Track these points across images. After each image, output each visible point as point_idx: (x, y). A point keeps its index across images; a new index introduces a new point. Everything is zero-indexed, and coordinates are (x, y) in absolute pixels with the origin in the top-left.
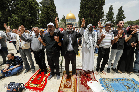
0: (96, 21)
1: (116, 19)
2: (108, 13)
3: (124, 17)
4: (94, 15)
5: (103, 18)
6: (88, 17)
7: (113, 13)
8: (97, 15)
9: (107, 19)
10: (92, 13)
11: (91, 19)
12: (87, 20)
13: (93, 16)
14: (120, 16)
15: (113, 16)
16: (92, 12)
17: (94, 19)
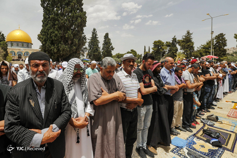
0: (75, 51)
1: (103, 49)
2: (91, 39)
3: (112, 47)
4: (71, 40)
5: (84, 47)
6: (60, 41)
7: (98, 40)
8: (76, 41)
9: (90, 48)
10: (67, 36)
11: (67, 46)
12: (58, 47)
13: (70, 42)
14: (107, 46)
15: (98, 45)
16: (66, 33)
17: (72, 47)
